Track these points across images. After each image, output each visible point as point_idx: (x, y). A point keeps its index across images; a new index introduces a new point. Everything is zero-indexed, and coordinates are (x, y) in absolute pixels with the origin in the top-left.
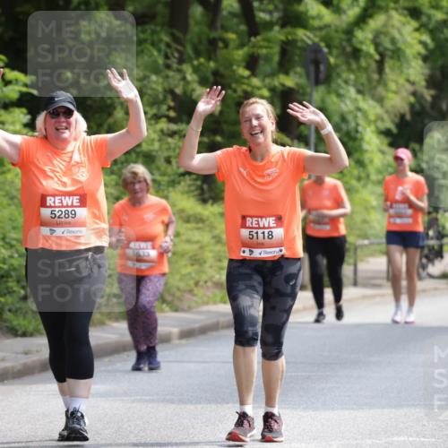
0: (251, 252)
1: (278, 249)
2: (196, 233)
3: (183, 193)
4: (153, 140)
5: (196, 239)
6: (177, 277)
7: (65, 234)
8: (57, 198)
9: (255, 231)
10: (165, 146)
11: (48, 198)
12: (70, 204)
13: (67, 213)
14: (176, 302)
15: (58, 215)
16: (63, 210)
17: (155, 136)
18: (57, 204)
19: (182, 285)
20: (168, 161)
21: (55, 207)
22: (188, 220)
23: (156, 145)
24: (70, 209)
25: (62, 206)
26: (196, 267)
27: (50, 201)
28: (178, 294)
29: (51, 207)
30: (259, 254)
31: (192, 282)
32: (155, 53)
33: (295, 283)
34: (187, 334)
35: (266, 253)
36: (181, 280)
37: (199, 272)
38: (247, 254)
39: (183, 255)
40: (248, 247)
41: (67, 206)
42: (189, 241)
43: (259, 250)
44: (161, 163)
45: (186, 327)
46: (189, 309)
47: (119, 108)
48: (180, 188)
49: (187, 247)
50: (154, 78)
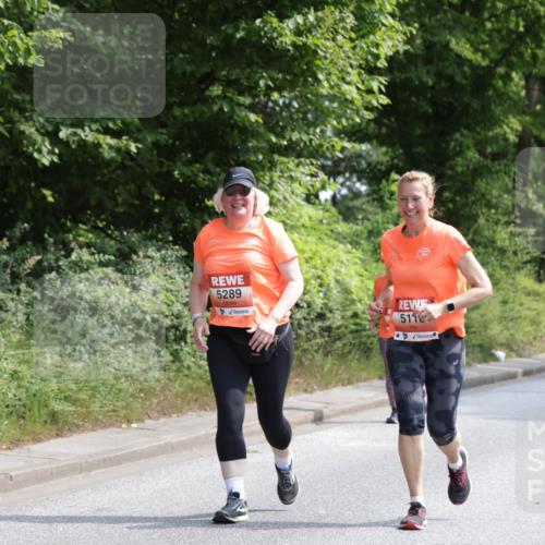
0: (405, 335)
1: (431, 333)
2: (535, 303)
3: (525, 276)
4: (505, 239)
5: (534, 307)
6: (521, 334)
7: (233, 314)
8: (221, 278)
9: (406, 314)
10: (513, 243)
11: (213, 278)
12: (234, 283)
13: (232, 293)
14: (521, 351)
15: (223, 295)
16: (228, 289)
17: (507, 236)
18: (221, 284)
19: (525, 339)
20: (515, 253)
21: (220, 287)
22: (529, 294)
23: (507, 242)
24: (235, 289)
25: (227, 286)
26: (535, 327)
27: (214, 280)
28: (521, 345)
29: (215, 287)
30: (412, 337)
31: (531, 338)
32: (507, 179)
33: (459, 364)
34: (527, 373)
35: (419, 337)
36: (524, 335)
37: (536, 330)
38: (401, 338)
39: (525, 319)
40: (401, 330)
41: (232, 286)
42: (529, 309)
43: (413, 334)
44: (510, 254)
45: (528, 368)
46: (529, 356)
47: (481, 216)
48: (523, 272)
49: (528, 313)
50: (506, 196)
